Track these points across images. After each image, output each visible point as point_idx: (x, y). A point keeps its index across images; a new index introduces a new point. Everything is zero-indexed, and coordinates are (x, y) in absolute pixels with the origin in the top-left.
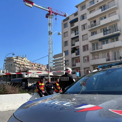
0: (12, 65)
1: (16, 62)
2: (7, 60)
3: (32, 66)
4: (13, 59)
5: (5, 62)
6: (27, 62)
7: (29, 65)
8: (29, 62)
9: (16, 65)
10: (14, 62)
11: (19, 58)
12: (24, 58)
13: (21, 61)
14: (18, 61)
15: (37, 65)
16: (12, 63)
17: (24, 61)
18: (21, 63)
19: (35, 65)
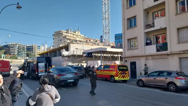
0: (61, 40)
1: (66, 37)
2: (56, 34)
3: (87, 41)
4: (62, 33)
5: (53, 37)
6: (80, 37)
7: (82, 40)
8: (83, 37)
9: (66, 40)
10: (64, 37)
11: (70, 32)
12: (76, 32)
13: (72, 35)
14: (69, 36)
15: (92, 40)
16: (61, 38)
17: (77, 36)
18: (71, 38)
19: (90, 40)
